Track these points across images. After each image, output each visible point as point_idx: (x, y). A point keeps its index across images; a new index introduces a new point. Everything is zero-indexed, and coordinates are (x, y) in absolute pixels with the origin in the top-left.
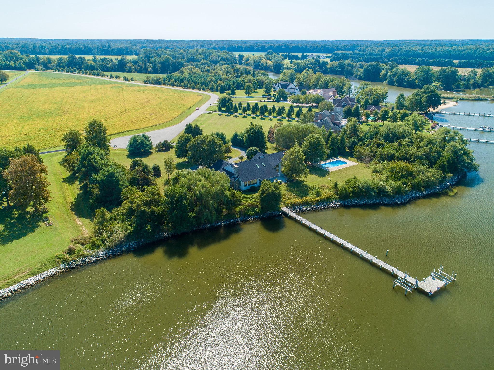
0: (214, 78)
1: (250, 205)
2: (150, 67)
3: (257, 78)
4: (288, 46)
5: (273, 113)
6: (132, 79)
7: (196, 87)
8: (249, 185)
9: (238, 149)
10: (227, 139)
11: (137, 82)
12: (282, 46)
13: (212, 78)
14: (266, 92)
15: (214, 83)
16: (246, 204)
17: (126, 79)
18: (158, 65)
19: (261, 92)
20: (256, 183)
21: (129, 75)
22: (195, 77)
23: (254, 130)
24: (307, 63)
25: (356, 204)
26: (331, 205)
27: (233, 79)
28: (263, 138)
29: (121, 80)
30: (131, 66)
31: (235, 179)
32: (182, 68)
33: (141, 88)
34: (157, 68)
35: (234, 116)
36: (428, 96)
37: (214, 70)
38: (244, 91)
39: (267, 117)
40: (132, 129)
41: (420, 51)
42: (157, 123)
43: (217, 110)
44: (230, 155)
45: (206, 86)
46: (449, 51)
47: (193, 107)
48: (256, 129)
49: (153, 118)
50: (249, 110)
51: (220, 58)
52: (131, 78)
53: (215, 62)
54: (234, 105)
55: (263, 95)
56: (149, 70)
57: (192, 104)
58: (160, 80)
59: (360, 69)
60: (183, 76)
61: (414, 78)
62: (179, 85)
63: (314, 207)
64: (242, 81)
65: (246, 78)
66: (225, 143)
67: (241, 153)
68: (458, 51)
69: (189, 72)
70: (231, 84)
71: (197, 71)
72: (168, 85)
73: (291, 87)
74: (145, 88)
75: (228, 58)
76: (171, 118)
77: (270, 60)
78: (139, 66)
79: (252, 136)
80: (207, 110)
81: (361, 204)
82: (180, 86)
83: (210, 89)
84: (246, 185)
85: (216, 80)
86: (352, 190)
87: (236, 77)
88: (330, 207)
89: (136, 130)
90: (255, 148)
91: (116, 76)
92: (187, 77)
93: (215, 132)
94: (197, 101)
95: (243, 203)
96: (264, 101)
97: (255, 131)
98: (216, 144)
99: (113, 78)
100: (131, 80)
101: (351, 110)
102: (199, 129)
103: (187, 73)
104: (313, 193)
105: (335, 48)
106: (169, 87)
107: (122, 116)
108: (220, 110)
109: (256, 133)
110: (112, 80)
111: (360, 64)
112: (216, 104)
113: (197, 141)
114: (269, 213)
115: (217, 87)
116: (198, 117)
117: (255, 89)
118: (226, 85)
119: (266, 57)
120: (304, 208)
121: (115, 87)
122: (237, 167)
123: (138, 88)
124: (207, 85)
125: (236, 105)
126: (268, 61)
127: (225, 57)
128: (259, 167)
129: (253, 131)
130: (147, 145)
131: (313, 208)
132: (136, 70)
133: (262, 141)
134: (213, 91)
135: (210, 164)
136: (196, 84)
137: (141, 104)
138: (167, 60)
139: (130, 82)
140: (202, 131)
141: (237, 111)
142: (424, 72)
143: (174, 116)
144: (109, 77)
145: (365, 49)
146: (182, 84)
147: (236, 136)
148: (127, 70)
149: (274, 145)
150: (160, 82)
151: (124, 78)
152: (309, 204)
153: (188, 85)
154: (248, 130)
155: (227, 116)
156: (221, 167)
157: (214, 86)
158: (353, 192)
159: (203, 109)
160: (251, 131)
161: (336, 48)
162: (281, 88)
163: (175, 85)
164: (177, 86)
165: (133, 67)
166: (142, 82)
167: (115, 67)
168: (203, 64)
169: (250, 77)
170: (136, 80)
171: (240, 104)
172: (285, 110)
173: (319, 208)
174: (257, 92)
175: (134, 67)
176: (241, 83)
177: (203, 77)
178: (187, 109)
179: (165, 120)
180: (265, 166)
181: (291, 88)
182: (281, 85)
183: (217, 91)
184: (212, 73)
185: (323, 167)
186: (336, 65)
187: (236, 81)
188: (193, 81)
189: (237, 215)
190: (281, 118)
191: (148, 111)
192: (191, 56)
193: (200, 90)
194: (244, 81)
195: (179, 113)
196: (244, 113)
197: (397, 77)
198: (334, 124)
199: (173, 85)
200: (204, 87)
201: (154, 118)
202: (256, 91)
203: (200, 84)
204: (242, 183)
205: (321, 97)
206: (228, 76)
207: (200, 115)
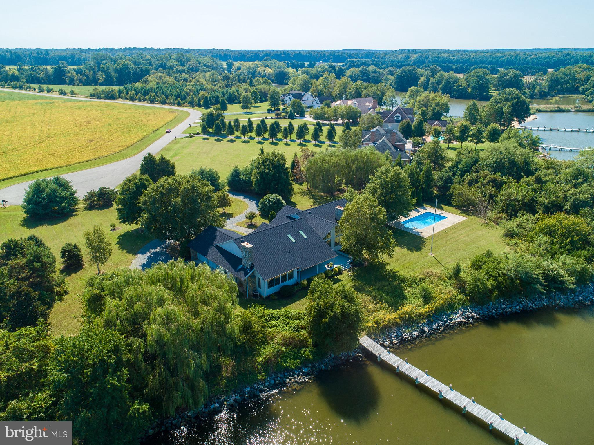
0: (193, 89)
1: (287, 343)
2: (101, 76)
3: (257, 87)
4: (289, 54)
5: (290, 135)
6: (72, 93)
7: (168, 101)
8: (277, 281)
9: (241, 198)
10: (220, 181)
11: (79, 96)
12: (281, 54)
13: (191, 87)
14: (273, 105)
15: (195, 94)
16: (278, 339)
17: (63, 93)
18: (113, 74)
19: (265, 106)
20: (291, 276)
21: (67, 88)
22: (166, 87)
23: (270, 162)
24: (319, 70)
25: (506, 312)
26: (457, 318)
27: (222, 90)
28: (287, 176)
29: (56, 94)
30: (74, 76)
31: (246, 274)
32: (148, 76)
33: (82, 104)
34: (112, 79)
35: (229, 141)
36: (512, 105)
37: (193, 78)
38: (241, 105)
39: (281, 140)
40: (50, 166)
41: (452, 58)
42: (98, 155)
43: (200, 132)
44: (228, 210)
45: (182, 100)
46: (486, 57)
47: (162, 129)
48: (273, 160)
49: (92, 147)
50: (251, 131)
51: (202, 65)
52: (69, 91)
53: (195, 70)
54: (227, 124)
55: (269, 110)
56: (100, 81)
57: (160, 124)
58: (113, 93)
59: (390, 77)
60: (148, 86)
61: (465, 85)
62: (141, 98)
63: (426, 329)
64: (235, 91)
65: (240, 88)
66: (217, 188)
67: (247, 205)
68: (496, 57)
69: (157, 81)
70: (220, 96)
71: (170, 80)
72: (126, 99)
73: (308, 98)
74: (88, 104)
75: (213, 65)
76: (122, 146)
77: (270, 68)
78: (84, 75)
79: (268, 174)
80: (184, 132)
81: (516, 313)
82: (144, 101)
83: (188, 104)
84: (270, 284)
85: (197, 91)
86: (495, 284)
87: (226, 87)
88: (456, 325)
89: (57, 168)
90: (275, 195)
91: (48, 88)
92: (154, 87)
93: (197, 169)
94: (169, 119)
95: (271, 335)
96: (272, 118)
97: (273, 164)
98: (201, 194)
99: (43, 91)
100: (69, 95)
101: (411, 126)
102: (169, 164)
103: (155, 83)
104: (414, 291)
105: (347, 56)
106: (127, 102)
107: (38, 146)
108: (204, 131)
109: (274, 167)
110: (41, 94)
111: (390, 71)
112: (198, 123)
113: (160, 191)
114: (333, 356)
115: (199, 101)
116: (170, 143)
117: (255, 103)
118: (213, 97)
119: (264, 64)
120: (406, 334)
121: (41, 103)
122: (250, 246)
123: (78, 104)
124: (184, 98)
125: (230, 122)
126: (267, 69)
127: (209, 64)
128: (294, 241)
129: (269, 165)
130: (64, 198)
131: (423, 331)
132: (81, 81)
133: (285, 182)
134: (193, 107)
135: (189, 236)
136: (167, 97)
137: (77, 126)
138: (126, 67)
139: (69, 97)
140: (173, 167)
141: (231, 133)
142: (478, 77)
143: (128, 143)
144: (37, 90)
145: (384, 56)
146: (147, 97)
147: (236, 173)
148: (68, 82)
149: (305, 187)
150: (113, 95)
151: (59, 91)
152: (414, 321)
153: (155, 98)
154: (259, 163)
155: (218, 140)
156: (212, 244)
157: (195, 99)
158: (498, 287)
159: (178, 131)
160: (266, 164)
161: (349, 56)
162: (292, 99)
163: (136, 100)
164: (140, 100)
165: (76, 78)
166: (87, 97)
167: (49, 77)
168: (178, 72)
169: (246, 86)
170: (78, 94)
171: (237, 121)
172: (308, 129)
173: (435, 329)
174: (258, 107)
175: (78, 77)
176: (233, 94)
177: (178, 87)
178: (151, 131)
179: (112, 150)
180: (305, 237)
181: (308, 100)
182: (293, 95)
183: (199, 105)
184: (191, 82)
185: (407, 228)
186: (357, 72)
187: (227, 92)
188: (163, 93)
189: (260, 373)
190: (303, 141)
191: (86, 136)
192: (161, 62)
193: (174, 105)
194: (238, 91)
195: (139, 138)
196: (244, 136)
197: (443, 85)
198: (396, 147)
199: (132, 99)
200: (179, 101)
201: (94, 147)
202: (257, 105)
203: (173, 96)
204: (262, 280)
205: (356, 109)
206: (215, 85)
207: (173, 141)
